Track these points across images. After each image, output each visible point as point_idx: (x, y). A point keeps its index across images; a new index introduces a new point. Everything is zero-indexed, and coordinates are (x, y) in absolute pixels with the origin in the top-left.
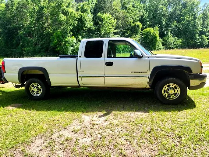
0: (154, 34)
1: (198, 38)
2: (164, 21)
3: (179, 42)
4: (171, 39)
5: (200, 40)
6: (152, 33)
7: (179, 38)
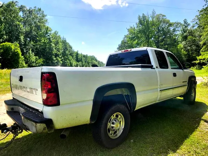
0: (16, 51)
1: (55, 59)
2: (22, 38)
3: (41, 61)
4: (33, 58)
5: (56, 61)
6: (13, 49)
7: (40, 58)
